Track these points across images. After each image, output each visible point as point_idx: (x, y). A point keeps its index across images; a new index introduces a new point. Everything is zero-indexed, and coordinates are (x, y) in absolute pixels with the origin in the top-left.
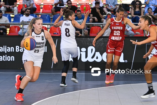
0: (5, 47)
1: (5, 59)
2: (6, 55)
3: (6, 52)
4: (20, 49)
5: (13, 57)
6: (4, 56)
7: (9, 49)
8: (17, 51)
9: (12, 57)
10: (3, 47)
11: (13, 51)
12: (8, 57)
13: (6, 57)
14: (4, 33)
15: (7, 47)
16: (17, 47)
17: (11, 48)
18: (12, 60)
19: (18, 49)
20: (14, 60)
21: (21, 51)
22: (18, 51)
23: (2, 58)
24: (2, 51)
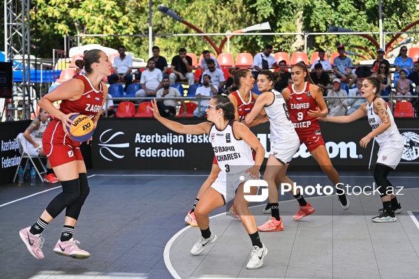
0: (170, 135)
1: (170, 154)
2: (172, 148)
3: (171, 143)
4: (192, 138)
5: (183, 151)
6: (168, 150)
7: (177, 139)
8: (188, 141)
9: (180, 151)
10: (167, 136)
11: (183, 141)
12: (175, 151)
13: (171, 151)
14: (171, 114)
15: (173, 136)
17: (180, 137)
18: (180, 156)
19: (190, 138)
20: (183, 156)
21: (194, 141)
22: (190, 141)
23: (165, 153)
24: (165, 141)
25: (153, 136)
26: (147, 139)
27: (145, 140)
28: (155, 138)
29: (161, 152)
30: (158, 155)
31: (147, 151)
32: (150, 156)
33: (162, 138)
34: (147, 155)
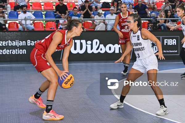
0: (17, 41)
1: (17, 52)
2: (18, 49)
3: (18, 46)
4: (31, 43)
6: (16, 50)
7: (21, 43)
8: (28, 45)
9: (24, 50)
10: (15, 42)
11: (25, 45)
12: (20, 50)
13: (18, 50)
15: (19, 41)
16: (28, 41)
17: (23, 42)
18: (24, 53)
19: (29, 43)
20: (25, 53)
21: (32, 45)
22: (30, 45)
23: (14, 52)
24: (15, 45)
25: (7, 42)
26: (3, 44)
27: (2, 44)
28: (8, 43)
29: (12, 51)
30: (10, 53)
31: (3, 51)
32: (5, 53)
33: (12, 43)
34: (3, 53)
